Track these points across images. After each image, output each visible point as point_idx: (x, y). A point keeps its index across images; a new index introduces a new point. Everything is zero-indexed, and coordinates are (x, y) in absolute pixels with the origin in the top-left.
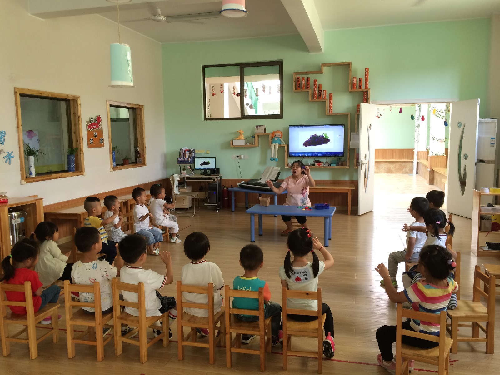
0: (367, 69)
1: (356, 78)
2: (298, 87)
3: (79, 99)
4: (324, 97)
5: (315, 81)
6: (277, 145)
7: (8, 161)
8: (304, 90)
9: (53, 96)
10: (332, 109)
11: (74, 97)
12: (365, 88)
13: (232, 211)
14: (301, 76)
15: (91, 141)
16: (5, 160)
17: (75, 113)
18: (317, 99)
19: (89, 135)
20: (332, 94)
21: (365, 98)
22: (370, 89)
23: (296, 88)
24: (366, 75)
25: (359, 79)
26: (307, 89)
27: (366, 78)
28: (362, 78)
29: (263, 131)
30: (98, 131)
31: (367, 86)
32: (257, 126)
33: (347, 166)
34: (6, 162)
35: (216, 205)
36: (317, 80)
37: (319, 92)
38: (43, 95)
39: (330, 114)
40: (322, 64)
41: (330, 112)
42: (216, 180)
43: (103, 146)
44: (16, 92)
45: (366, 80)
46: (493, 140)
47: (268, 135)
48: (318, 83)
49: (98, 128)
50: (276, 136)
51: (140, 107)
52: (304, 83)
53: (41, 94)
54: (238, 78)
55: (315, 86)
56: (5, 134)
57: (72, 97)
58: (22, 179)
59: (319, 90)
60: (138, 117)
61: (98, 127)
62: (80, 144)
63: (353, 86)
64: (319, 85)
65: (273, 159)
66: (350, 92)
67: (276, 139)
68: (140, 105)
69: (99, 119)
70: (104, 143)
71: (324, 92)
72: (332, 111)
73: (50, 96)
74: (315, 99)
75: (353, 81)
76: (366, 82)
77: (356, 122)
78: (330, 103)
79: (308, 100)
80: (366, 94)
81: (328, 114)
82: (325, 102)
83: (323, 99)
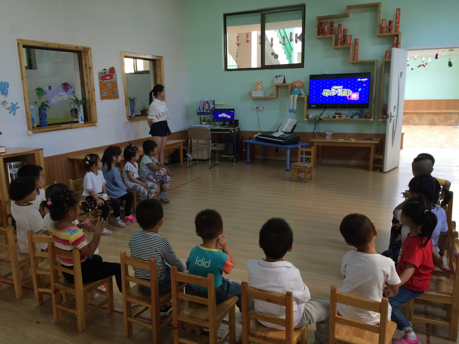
0: (398, 10)
1: (385, 20)
2: (321, 33)
3: (90, 50)
4: (349, 43)
5: (340, 25)
6: (296, 96)
7: (13, 111)
8: (326, 36)
9: (60, 48)
10: (357, 56)
11: (84, 48)
12: (396, 31)
13: (248, 163)
14: (324, 21)
15: (104, 93)
16: (9, 111)
17: (86, 65)
18: (342, 45)
19: (102, 87)
20: (358, 39)
21: (395, 42)
22: (400, 32)
23: (318, 35)
24: (397, 17)
25: (389, 21)
26: (330, 34)
27: (397, 20)
28: (392, 21)
29: (282, 81)
30: (111, 82)
31: (397, 29)
32: (277, 77)
33: (371, 118)
34: (10, 113)
35: (233, 156)
36: (341, 24)
37: (343, 37)
38: (49, 46)
39: (355, 62)
40: (348, 6)
41: (355, 59)
42: (233, 132)
43: (117, 97)
44: (18, 44)
45: (398, 23)
47: (288, 86)
48: (343, 27)
49: (111, 80)
50: (296, 87)
51: (159, 58)
52: (326, 28)
53: (47, 45)
54: (259, 26)
55: (339, 31)
56: (8, 85)
57: (82, 48)
58: (29, 129)
59: (343, 36)
60: (158, 69)
61: (112, 78)
62: (92, 95)
63: (382, 29)
64: (344, 30)
65: (291, 111)
66: (378, 36)
67: (296, 90)
68: (158, 57)
69: (112, 70)
70: (118, 94)
71: (349, 37)
72: (357, 59)
73: (57, 47)
74: (339, 46)
75: (382, 24)
76: (397, 25)
77: (383, 69)
78: (355, 50)
79: (331, 47)
80: (396, 38)
81: (352, 62)
82: (349, 49)
83: (347, 45)
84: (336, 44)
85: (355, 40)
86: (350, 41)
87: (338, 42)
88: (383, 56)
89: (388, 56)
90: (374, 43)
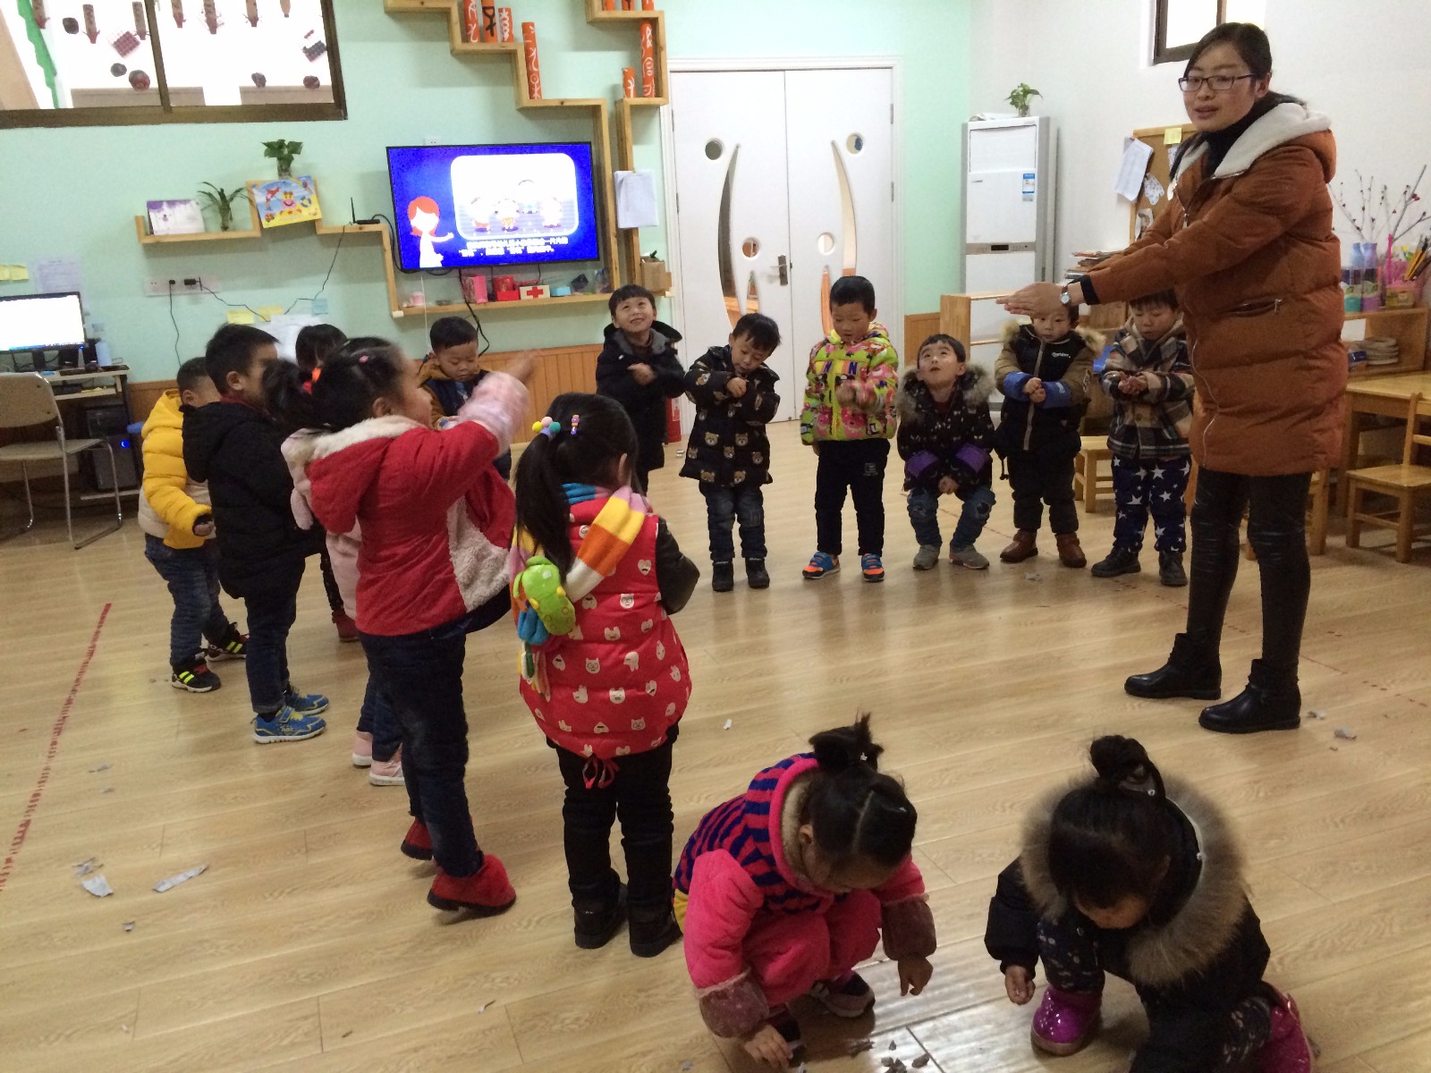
4: (507, 35)
8: (430, 4)
10: (539, 84)
12: (646, 7)
18: (484, 40)
20: (533, 25)
21: (649, 44)
22: (661, 13)
37: (485, 14)
39: (535, 105)
41: (536, 95)
46: (1031, 181)
59: (484, 9)
66: (595, 23)
71: (505, 14)
72: (539, 92)
74: (475, 44)
77: (629, 131)
78: (528, 61)
79: (446, 45)
80: (648, 30)
81: (527, 102)
82: (510, 56)
83: (503, 41)
84: (466, 39)
85: (525, 26)
87: (468, 28)
88: (614, 89)
89: (632, 87)
90: (580, 46)
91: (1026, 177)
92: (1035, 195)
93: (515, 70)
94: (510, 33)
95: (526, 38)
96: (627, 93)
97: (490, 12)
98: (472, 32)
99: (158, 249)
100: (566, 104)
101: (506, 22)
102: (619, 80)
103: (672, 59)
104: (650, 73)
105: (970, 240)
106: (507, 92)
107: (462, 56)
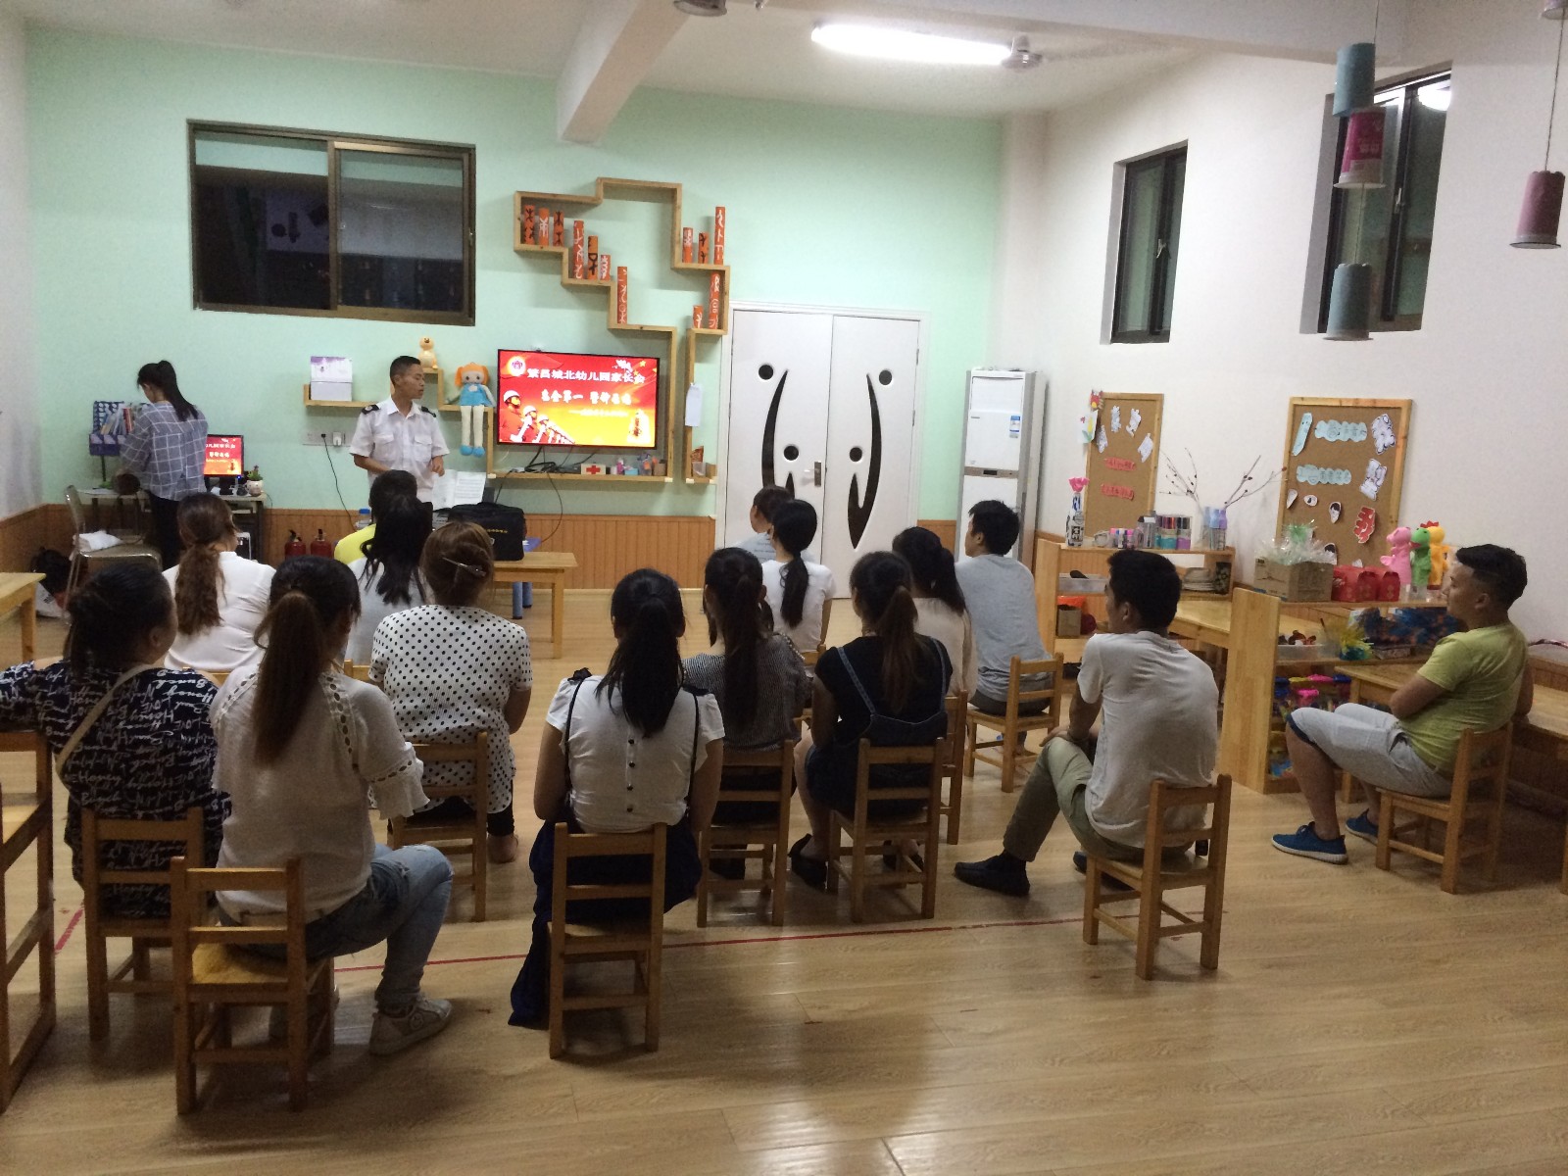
0: (720, 210)
1: (692, 230)
2: (530, 237)
4: (604, 275)
5: (579, 225)
8: (546, 249)
10: (626, 313)
12: (716, 261)
18: (585, 278)
20: (626, 268)
21: (717, 289)
22: (727, 267)
23: (523, 241)
24: (717, 226)
25: (701, 235)
26: (554, 244)
27: (720, 235)
28: (708, 234)
31: (721, 257)
33: (666, 475)
36: (582, 223)
37: (590, 258)
39: (620, 328)
40: (602, 179)
41: (622, 320)
45: (719, 241)
46: (1017, 422)
47: (434, 376)
48: (588, 230)
52: (546, 224)
55: (579, 239)
59: (590, 254)
63: (684, 252)
64: (590, 238)
65: (469, 450)
66: (675, 269)
71: (605, 260)
72: (625, 318)
74: (579, 280)
75: (685, 238)
76: (719, 246)
77: (693, 354)
78: (619, 295)
79: (557, 278)
80: (717, 279)
81: (615, 325)
82: (606, 290)
83: (601, 279)
84: (572, 275)
85: (620, 269)
86: (608, 270)
87: (575, 268)
88: (687, 319)
89: (699, 320)
90: (663, 284)
91: (1013, 418)
92: (1020, 434)
93: (608, 301)
94: (608, 274)
95: (619, 278)
96: (696, 324)
97: (593, 257)
98: (578, 271)
99: (316, 411)
100: (644, 329)
101: (605, 265)
102: (690, 313)
103: (733, 302)
104: (715, 311)
105: (968, 464)
106: (601, 315)
107: (571, 288)
